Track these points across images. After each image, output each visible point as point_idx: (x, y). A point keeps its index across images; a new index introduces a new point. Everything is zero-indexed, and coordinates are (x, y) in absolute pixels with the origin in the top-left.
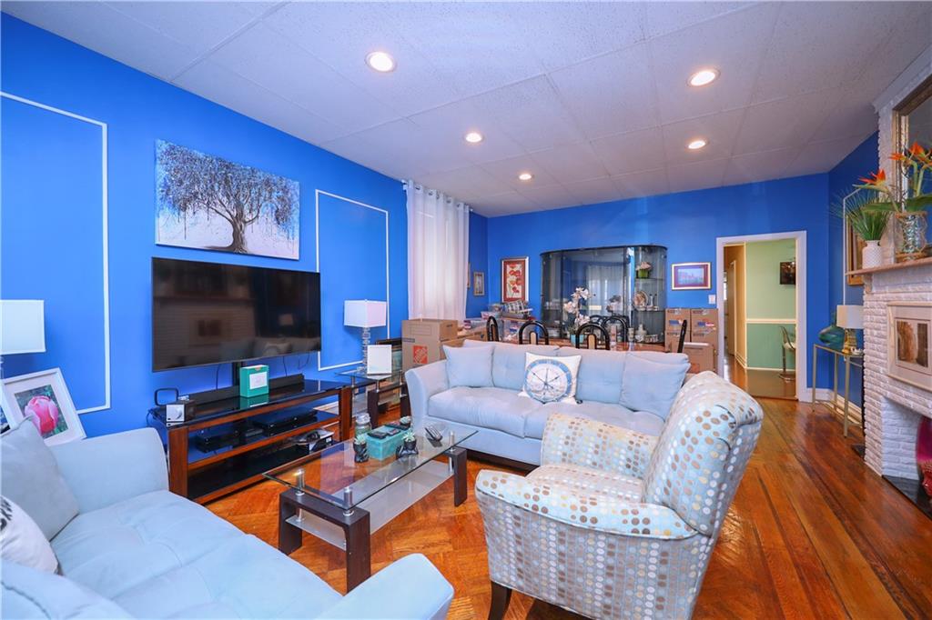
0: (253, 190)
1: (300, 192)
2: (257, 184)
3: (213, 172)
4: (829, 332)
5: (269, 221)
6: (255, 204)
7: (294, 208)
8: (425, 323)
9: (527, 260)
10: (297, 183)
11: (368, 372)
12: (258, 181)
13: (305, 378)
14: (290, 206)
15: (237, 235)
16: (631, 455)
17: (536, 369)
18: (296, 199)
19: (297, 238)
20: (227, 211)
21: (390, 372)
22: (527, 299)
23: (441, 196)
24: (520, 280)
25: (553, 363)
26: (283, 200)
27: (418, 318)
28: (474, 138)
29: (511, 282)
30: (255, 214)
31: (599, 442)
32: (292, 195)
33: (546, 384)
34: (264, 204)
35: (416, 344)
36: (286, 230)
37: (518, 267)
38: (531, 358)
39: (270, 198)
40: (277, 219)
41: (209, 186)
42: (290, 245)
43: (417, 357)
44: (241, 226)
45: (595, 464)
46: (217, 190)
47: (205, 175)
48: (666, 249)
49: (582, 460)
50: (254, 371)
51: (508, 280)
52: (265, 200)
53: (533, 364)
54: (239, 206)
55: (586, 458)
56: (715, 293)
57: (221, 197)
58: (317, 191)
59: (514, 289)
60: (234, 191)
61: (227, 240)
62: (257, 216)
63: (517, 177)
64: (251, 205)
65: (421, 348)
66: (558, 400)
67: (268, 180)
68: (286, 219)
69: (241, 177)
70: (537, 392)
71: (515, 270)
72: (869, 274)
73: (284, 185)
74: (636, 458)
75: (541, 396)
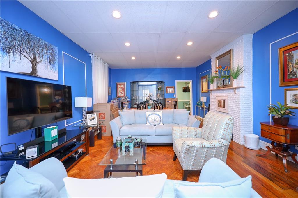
0: (40, 48)
1: (58, 51)
2: (41, 46)
3: (22, 37)
4: (199, 103)
5: (47, 63)
6: (41, 54)
7: (56, 58)
8: (100, 105)
9: (125, 84)
10: (57, 48)
11: (88, 124)
12: (42, 44)
13: (67, 130)
14: (54, 57)
15: (34, 68)
16: (196, 133)
17: (150, 116)
18: (56, 54)
19: (57, 71)
20: (29, 56)
21: (97, 123)
22: (126, 96)
23: (102, 60)
24: (124, 90)
25: (155, 114)
26: (52, 54)
27: (97, 103)
28: (127, 44)
29: (120, 90)
30: (41, 59)
31: (188, 131)
32: (55, 53)
33: (154, 120)
34: (44, 55)
35: (100, 112)
36: (53, 67)
37: (122, 86)
38: (148, 114)
39: (47, 53)
40: (50, 62)
41: (21, 43)
42: (55, 74)
43: (101, 117)
44: (35, 64)
45: (188, 137)
46: (24, 45)
47: (19, 37)
48: (164, 82)
49: (184, 136)
50: (52, 129)
51: (119, 90)
52: (45, 53)
53: (149, 115)
54: (34, 54)
55: (185, 136)
56: (175, 94)
57: (26, 49)
58: (63, 52)
59: (121, 93)
60: (32, 47)
61: (29, 70)
62: (42, 60)
63: (131, 58)
64: (39, 55)
65: (102, 114)
66: (159, 124)
67: (46, 45)
68: (53, 62)
69: (35, 41)
70: (152, 123)
71: (121, 86)
72: (211, 90)
73: (52, 48)
74: (197, 133)
75: (154, 124)
